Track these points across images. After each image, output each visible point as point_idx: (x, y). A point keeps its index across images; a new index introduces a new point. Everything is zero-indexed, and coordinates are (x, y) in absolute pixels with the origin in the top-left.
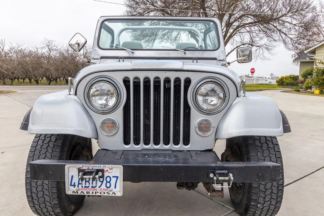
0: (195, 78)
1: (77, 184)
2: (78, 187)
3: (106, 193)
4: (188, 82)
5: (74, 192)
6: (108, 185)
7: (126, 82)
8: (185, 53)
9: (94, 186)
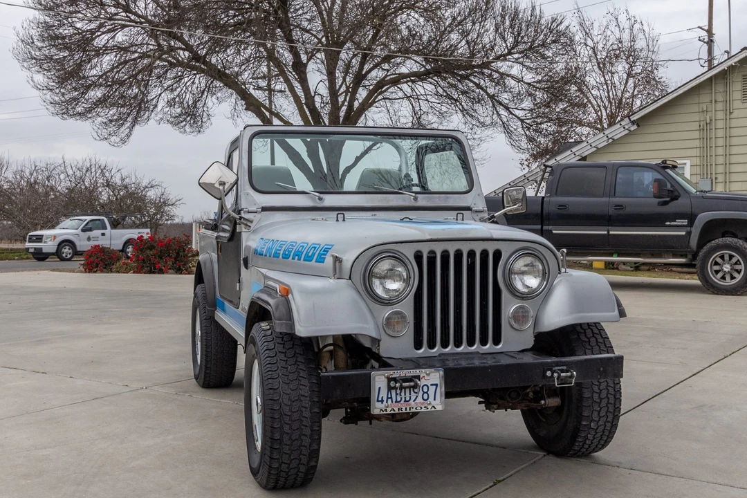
0: (506, 250)
1: (385, 399)
2: (387, 402)
3: (423, 408)
4: (498, 254)
5: (381, 410)
6: (426, 397)
7: (418, 257)
8: (416, 199)
9: (408, 399)
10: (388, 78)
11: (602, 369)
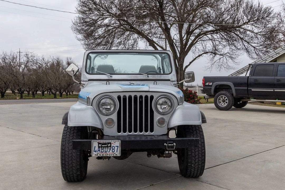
0: (155, 96)
1: (97, 151)
2: (98, 152)
3: (112, 155)
4: (152, 97)
5: (95, 155)
6: (113, 151)
7: (119, 98)
8: (148, 76)
9: (106, 151)
10: (202, 33)
11: (189, 143)
